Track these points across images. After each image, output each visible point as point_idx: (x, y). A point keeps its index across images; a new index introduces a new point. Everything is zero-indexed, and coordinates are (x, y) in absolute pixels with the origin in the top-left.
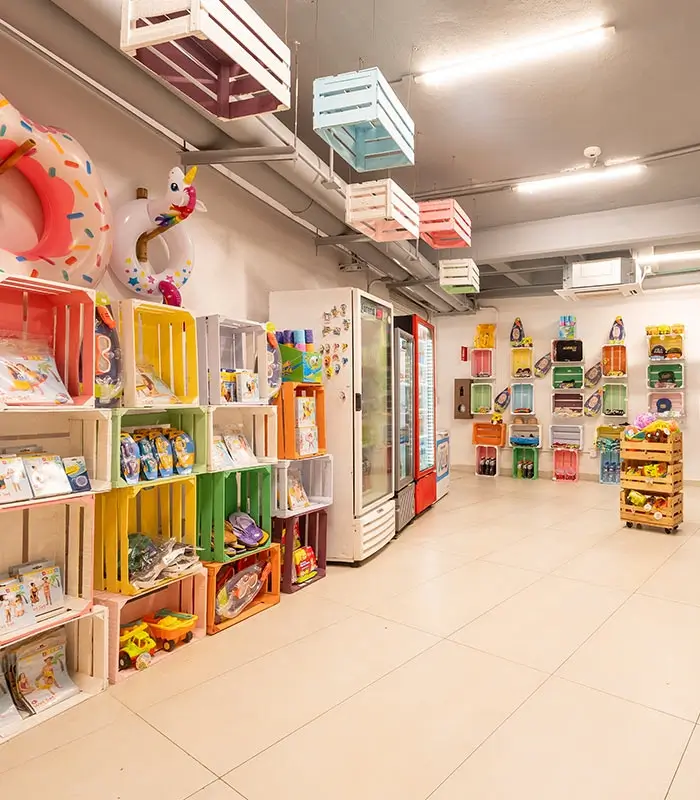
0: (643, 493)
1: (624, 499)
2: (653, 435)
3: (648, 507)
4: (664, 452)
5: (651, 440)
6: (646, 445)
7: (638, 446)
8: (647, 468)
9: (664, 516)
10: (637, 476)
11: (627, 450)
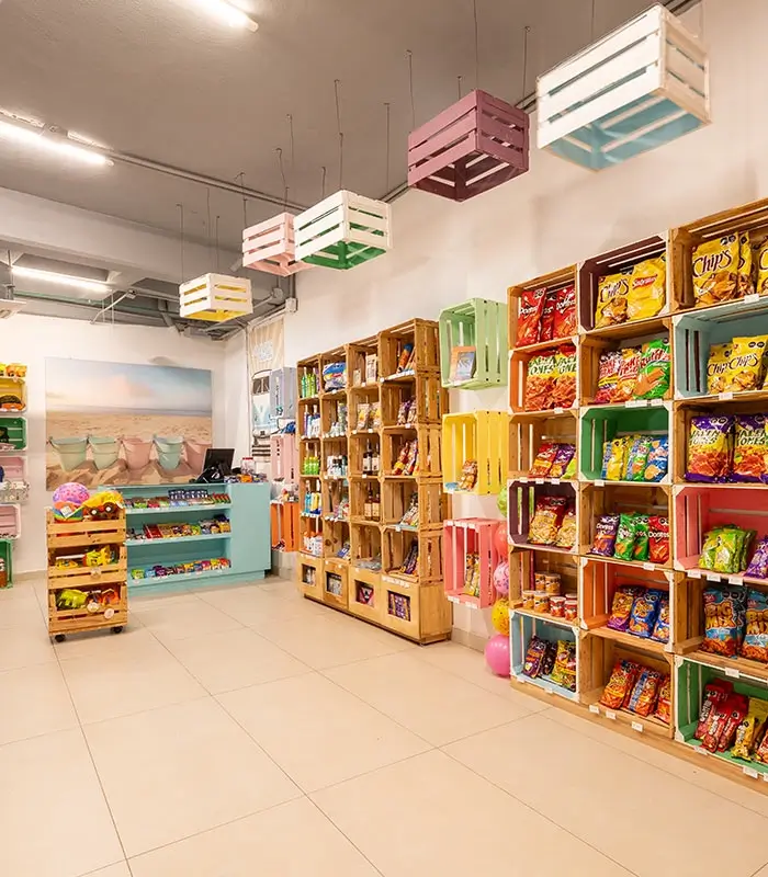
0: (83, 589)
1: (54, 605)
2: (99, 510)
3: (93, 606)
4: (115, 531)
5: (96, 518)
6: (88, 525)
7: (79, 527)
8: (91, 555)
9: (116, 612)
10: (74, 569)
11: (58, 535)
